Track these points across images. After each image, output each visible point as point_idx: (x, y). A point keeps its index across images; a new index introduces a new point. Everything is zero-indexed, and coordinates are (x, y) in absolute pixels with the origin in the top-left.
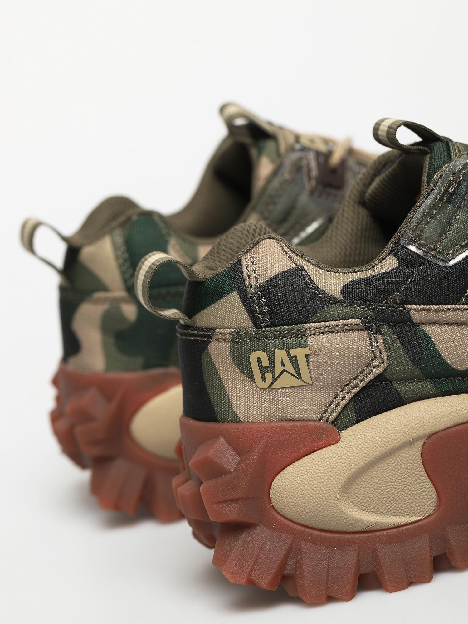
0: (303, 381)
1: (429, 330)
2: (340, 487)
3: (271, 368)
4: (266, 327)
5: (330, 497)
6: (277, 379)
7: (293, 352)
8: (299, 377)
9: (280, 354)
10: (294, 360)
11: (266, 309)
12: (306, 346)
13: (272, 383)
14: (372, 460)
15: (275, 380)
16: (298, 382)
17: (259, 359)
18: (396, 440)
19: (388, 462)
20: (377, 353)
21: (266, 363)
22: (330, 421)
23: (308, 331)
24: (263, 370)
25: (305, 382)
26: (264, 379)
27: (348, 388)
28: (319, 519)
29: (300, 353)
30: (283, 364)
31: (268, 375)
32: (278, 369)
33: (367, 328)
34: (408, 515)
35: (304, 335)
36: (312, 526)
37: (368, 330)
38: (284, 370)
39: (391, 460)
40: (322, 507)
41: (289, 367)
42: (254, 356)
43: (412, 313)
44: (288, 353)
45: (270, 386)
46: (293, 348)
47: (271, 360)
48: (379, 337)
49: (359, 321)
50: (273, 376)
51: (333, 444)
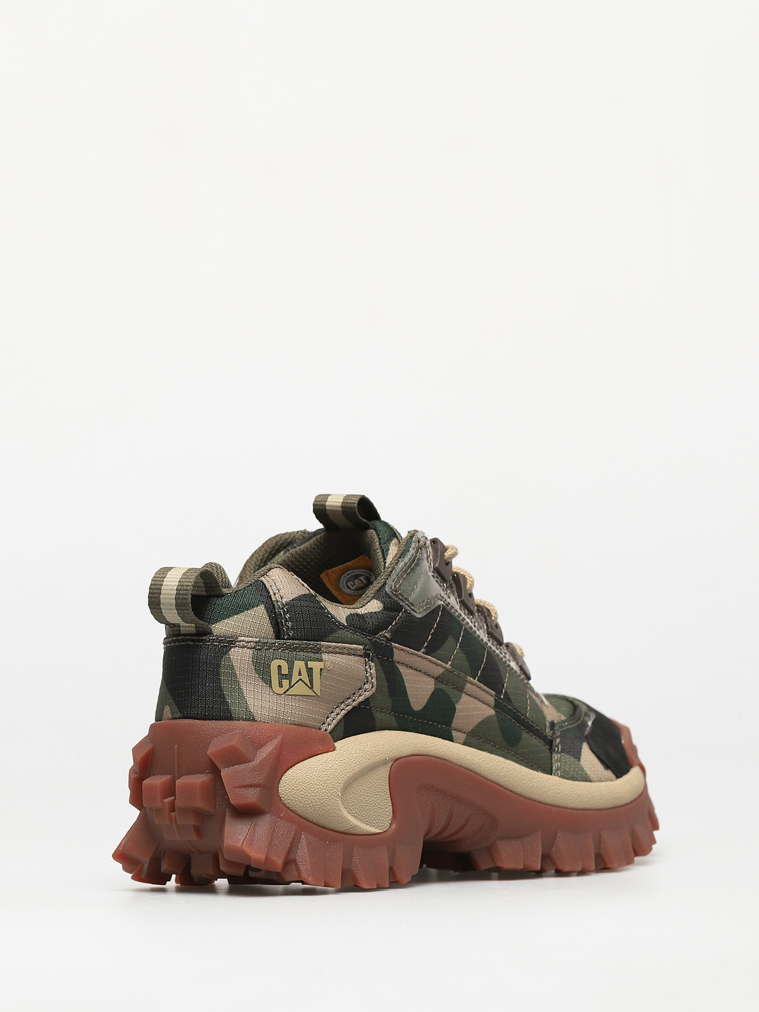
0: (314, 691)
1: (403, 670)
2: (341, 786)
3: (289, 676)
4: (287, 639)
5: (333, 794)
6: (292, 687)
7: (311, 664)
8: (311, 688)
9: (299, 665)
10: (310, 671)
11: (290, 624)
12: (321, 660)
13: (288, 690)
14: (362, 769)
15: (291, 687)
16: (310, 693)
17: (279, 667)
18: (378, 756)
19: (369, 775)
20: (370, 678)
21: (285, 671)
22: (328, 731)
23: (323, 649)
24: (282, 676)
25: (315, 693)
26: (281, 686)
27: (343, 706)
28: (321, 813)
29: (316, 666)
30: (300, 674)
31: (286, 683)
32: (295, 678)
33: (366, 655)
34: (374, 826)
35: (318, 651)
36: (311, 820)
37: (365, 658)
38: (300, 679)
39: (371, 773)
40: (327, 802)
41: (305, 676)
42: (275, 664)
43: (395, 650)
44: (306, 665)
45: (285, 692)
46: (310, 661)
47: (291, 669)
48: (372, 664)
49: (361, 647)
50: (290, 683)
51: (331, 751)
